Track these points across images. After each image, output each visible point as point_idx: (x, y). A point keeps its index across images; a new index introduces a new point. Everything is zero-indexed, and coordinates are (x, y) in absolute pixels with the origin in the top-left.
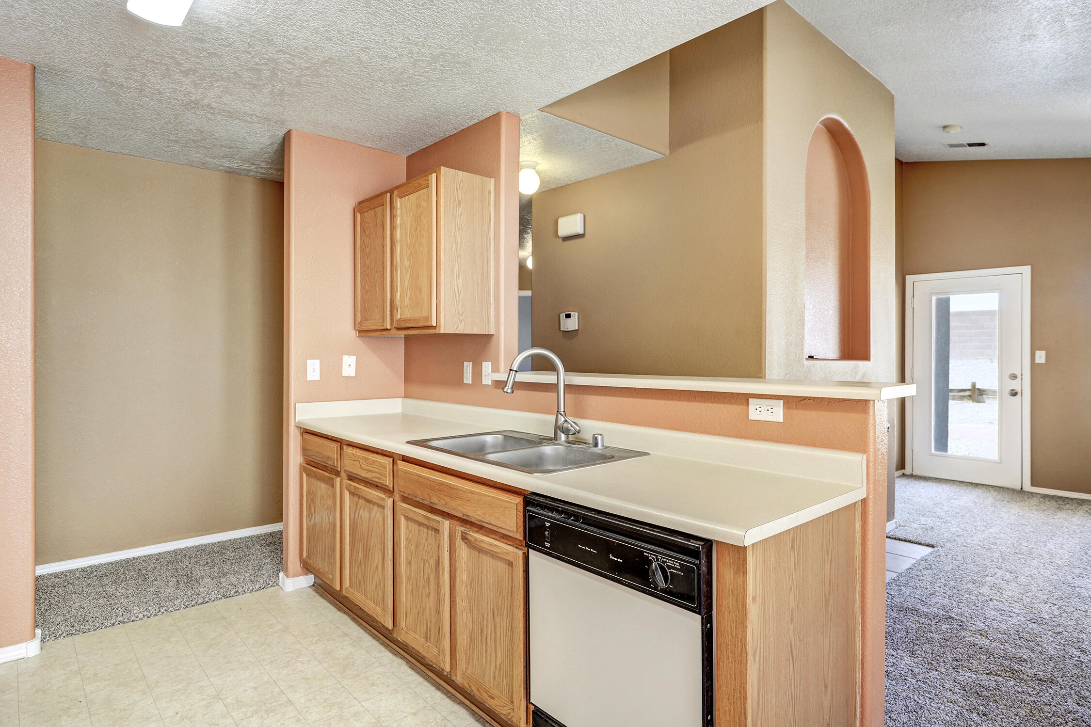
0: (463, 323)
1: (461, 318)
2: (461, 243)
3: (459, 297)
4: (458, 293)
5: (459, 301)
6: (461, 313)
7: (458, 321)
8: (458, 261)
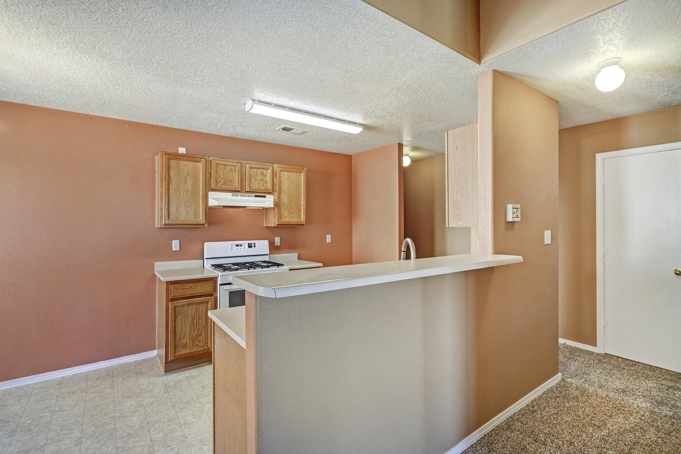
0: (460, 221)
1: (459, 218)
2: (458, 171)
3: (458, 204)
4: (457, 202)
5: (458, 207)
6: (459, 214)
7: (457, 219)
8: (457, 183)
